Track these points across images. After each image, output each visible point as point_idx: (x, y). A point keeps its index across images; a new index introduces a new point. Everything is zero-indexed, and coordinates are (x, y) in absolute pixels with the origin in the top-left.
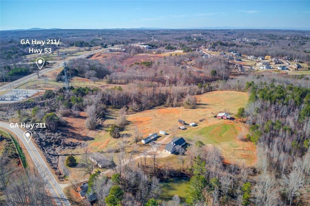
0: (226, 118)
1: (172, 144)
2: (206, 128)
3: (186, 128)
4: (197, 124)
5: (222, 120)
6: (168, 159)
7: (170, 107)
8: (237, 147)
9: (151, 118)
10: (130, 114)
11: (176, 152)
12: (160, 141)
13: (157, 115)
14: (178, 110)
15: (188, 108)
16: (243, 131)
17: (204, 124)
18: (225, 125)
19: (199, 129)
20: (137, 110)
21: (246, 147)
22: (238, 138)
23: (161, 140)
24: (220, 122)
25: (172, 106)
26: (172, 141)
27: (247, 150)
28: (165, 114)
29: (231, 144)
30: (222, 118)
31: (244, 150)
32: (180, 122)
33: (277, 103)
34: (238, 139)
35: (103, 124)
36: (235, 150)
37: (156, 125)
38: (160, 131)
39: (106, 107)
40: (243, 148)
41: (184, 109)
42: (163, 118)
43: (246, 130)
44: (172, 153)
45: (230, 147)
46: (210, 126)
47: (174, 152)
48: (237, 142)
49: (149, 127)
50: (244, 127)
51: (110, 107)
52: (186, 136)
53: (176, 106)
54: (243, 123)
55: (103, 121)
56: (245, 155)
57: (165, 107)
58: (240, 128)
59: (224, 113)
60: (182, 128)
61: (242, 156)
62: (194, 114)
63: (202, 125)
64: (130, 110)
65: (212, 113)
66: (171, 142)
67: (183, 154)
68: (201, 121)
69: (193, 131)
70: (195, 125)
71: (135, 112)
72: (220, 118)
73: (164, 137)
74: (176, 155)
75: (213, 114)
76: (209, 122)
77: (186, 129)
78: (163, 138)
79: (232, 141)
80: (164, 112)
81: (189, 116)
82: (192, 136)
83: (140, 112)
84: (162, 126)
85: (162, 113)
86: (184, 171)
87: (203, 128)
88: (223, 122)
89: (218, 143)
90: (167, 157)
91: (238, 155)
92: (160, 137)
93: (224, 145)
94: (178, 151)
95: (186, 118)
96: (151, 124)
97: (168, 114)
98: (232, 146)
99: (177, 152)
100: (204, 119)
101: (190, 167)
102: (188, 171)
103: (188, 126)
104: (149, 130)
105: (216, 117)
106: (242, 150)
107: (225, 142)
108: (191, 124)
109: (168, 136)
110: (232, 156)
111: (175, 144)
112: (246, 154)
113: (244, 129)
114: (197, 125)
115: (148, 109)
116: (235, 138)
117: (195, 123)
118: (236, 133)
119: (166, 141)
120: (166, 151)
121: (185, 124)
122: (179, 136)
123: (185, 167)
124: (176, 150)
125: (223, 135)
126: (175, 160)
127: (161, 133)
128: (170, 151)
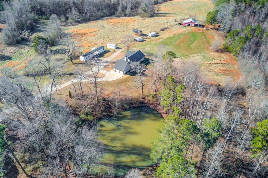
0: (193, 25)
1: (125, 60)
2: (170, 38)
3: (144, 39)
4: (158, 34)
5: (189, 28)
6: (120, 82)
7: (123, 17)
8: (212, 60)
9: (98, 29)
10: (69, 26)
11: (131, 72)
12: (108, 57)
13: (105, 26)
14: (132, 19)
15: (145, 17)
16: (217, 39)
17: (167, 33)
18: (193, 33)
19: (161, 40)
20: (79, 20)
21: (223, 60)
22: (211, 48)
23: (110, 55)
24: (187, 30)
25: (125, 15)
26: (125, 56)
27: (225, 63)
28: (116, 25)
29: (203, 57)
30: (189, 25)
31: (221, 63)
32: (135, 32)
33: (253, 6)
34: (211, 50)
35: (30, 38)
36: (210, 64)
37: (103, 37)
38: (108, 44)
39: (39, 18)
40: (220, 61)
41: (140, 18)
42: (113, 29)
43: (220, 38)
44: (126, 73)
45: (204, 60)
46: (174, 36)
47: (129, 71)
48: (211, 53)
49: (94, 40)
50: (217, 35)
51: (43, 18)
52: (144, 49)
53: (130, 15)
54: (215, 30)
55: (30, 34)
56: (224, 70)
57: (116, 17)
58: (212, 36)
59: (192, 19)
60: (138, 39)
61: (222, 72)
62: (154, 22)
63: (165, 35)
64: (70, 20)
65: (175, 21)
66: (124, 58)
67: (143, 74)
68: (163, 30)
69: (153, 42)
70: (156, 36)
71: (77, 23)
72: (187, 25)
73: (114, 51)
74: (132, 75)
75: (177, 21)
76: (173, 31)
77: (143, 41)
78: (113, 53)
79: (205, 53)
80: (115, 22)
81: (147, 25)
82: (153, 49)
83: (84, 23)
84: (111, 38)
85: (112, 23)
86: (144, 98)
87: (167, 39)
88: (191, 30)
89: (187, 56)
90: (117, 80)
91: (216, 70)
92: (109, 51)
93: (195, 58)
94: (134, 70)
95: (143, 28)
96: (97, 37)
97: (119, 24)
98: (205, 59)
99: (133, 72)
100: (166, 28)
101: (153, 93)
102: (150, 98)
103: (147, 37)
104: (93, 43)
105: (180, 24)
106: (219, 63)
107: (196, 55)
108: (150, 35)
109: (120, 50)
110: (207, 73)
111: (129, 61)
112: (225, 68)
113: (217, 37)
114: (159, 36)
115: (94, 20)
116: (207, 49)
117: (155, 33)
118: (208, 42)
119: (117, 57)
120: (117, 70)
121: (143, 35)
122: (135, 49)
123: (146, 92)
124: (132, 68)
125: (192, 46)
126: (131, 84)
127: (110, 46)
128: (122, 71)
